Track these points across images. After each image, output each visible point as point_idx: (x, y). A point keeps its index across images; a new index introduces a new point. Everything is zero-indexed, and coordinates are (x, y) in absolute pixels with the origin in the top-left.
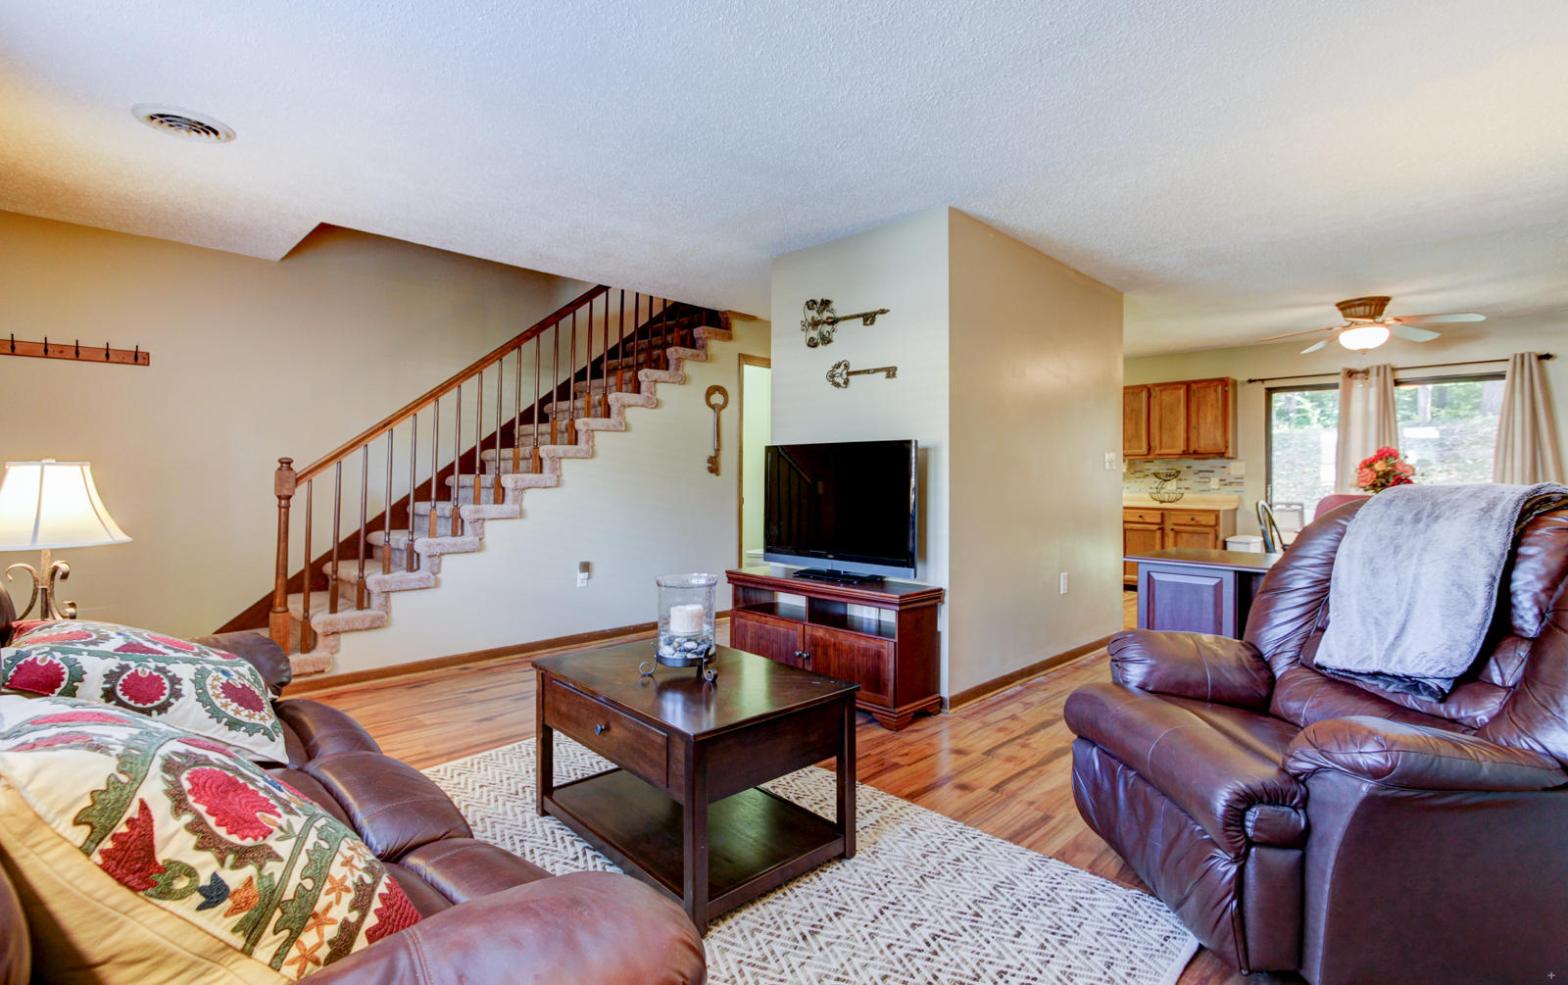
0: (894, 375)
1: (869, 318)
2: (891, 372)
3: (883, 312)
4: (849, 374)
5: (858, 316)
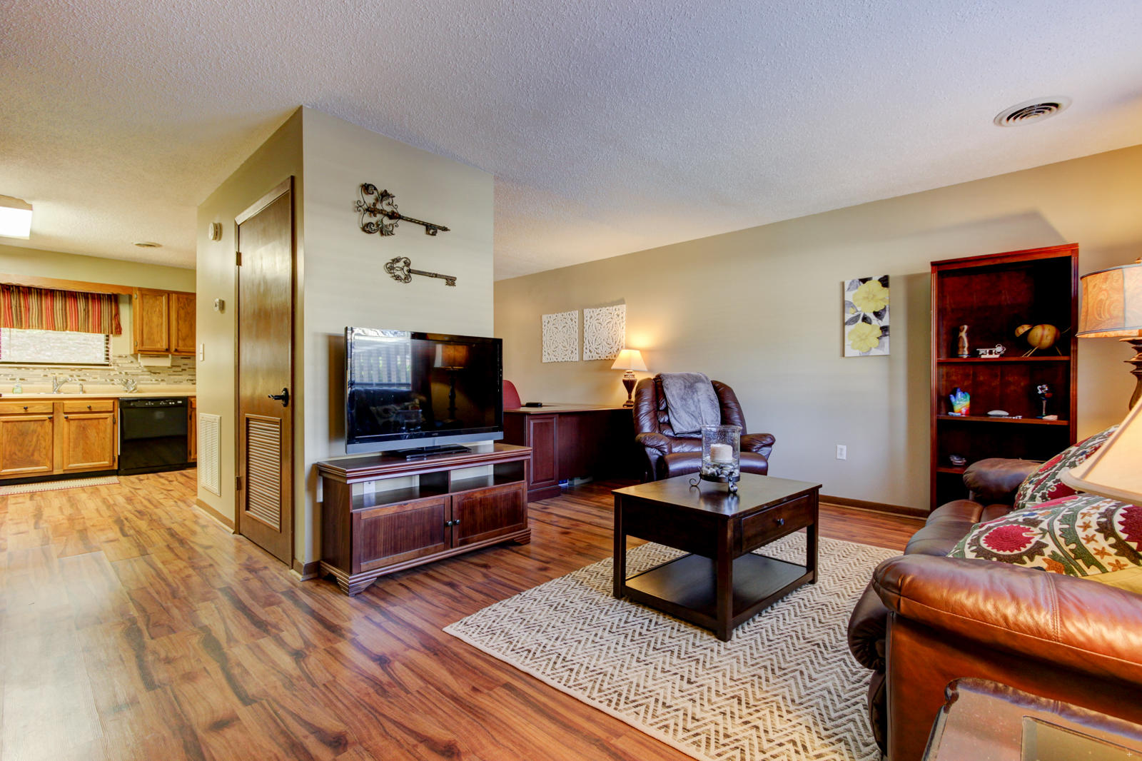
0: (453, 284)
1: (431, 229)
2: (451, 281)
3: (445, 229)
4: (410, 271)
5: (423, 224)
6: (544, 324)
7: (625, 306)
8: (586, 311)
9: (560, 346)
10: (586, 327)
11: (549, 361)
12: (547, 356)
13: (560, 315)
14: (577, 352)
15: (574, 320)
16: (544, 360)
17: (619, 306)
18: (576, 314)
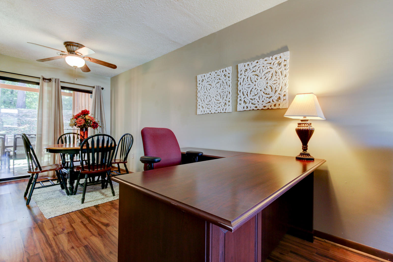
6: (198, 82)
7: (289, 52)
8: (241, 66)
9: (214, 100)
10: (241, 80)
11: (203, 113)
12: (201, 109)
13: (213, 73)
14: (230, 104)
15: (228, 75)
16: (199, 112)
17: (281, 54)
18: (230, 70)
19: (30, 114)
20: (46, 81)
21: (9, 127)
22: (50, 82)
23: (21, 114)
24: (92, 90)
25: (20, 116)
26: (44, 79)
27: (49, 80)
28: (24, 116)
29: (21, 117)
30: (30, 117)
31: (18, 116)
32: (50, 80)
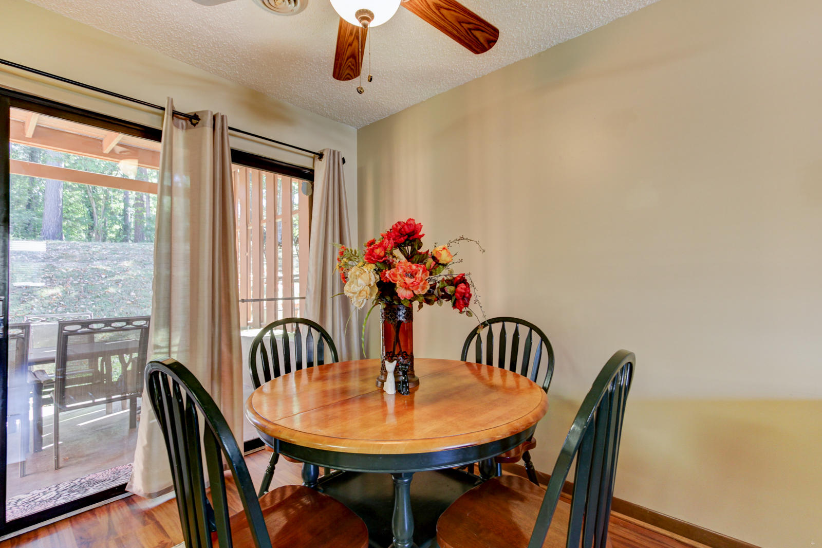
19: (77, 253)
20: (180, 125)
21: (27, 287)
22: (194, 125)
23: (53, 254)
24: (310, 166)
25: (52, 257)
26: (175, 114)
27: (191, 121)
28: (62, 257)
29: (54, 260)
30: (77, 260)
31: (49, 258)
32: (193, 119)
